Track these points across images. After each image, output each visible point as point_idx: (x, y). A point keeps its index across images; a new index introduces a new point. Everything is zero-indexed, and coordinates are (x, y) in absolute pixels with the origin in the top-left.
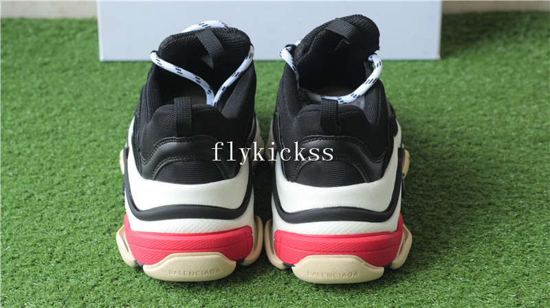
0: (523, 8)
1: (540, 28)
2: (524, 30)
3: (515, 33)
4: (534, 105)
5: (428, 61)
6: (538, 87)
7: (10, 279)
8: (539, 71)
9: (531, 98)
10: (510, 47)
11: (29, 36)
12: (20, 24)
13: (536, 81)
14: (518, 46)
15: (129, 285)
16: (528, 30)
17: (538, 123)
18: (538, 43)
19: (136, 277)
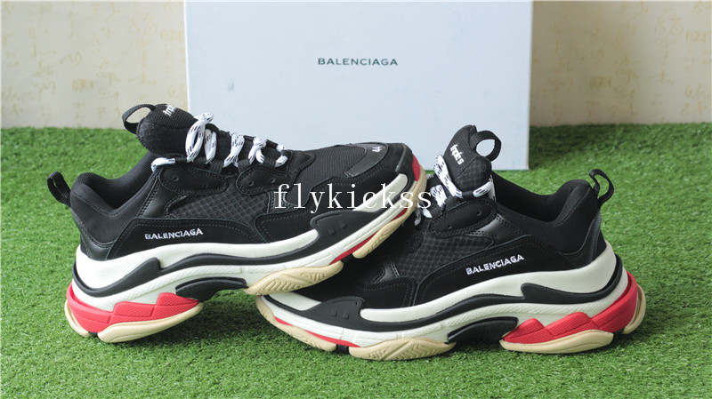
0: (617, 121)
1: (633, 140)
2: (616, 143)
3: (607, 146)
4: (617, 212)
5: (517, 171)
6: (623, 196)
7: (111, 357)
8: (627, 182)
9: (616, 206)
10: (600, 160)
11: (118, 147)
12: (109, 134)
13: (623, 189)
14: (609, 157)
15: (222, 363)
16: (620, 143)
17: (619, 228)
18: (629, 155)
19: (228, 356)
